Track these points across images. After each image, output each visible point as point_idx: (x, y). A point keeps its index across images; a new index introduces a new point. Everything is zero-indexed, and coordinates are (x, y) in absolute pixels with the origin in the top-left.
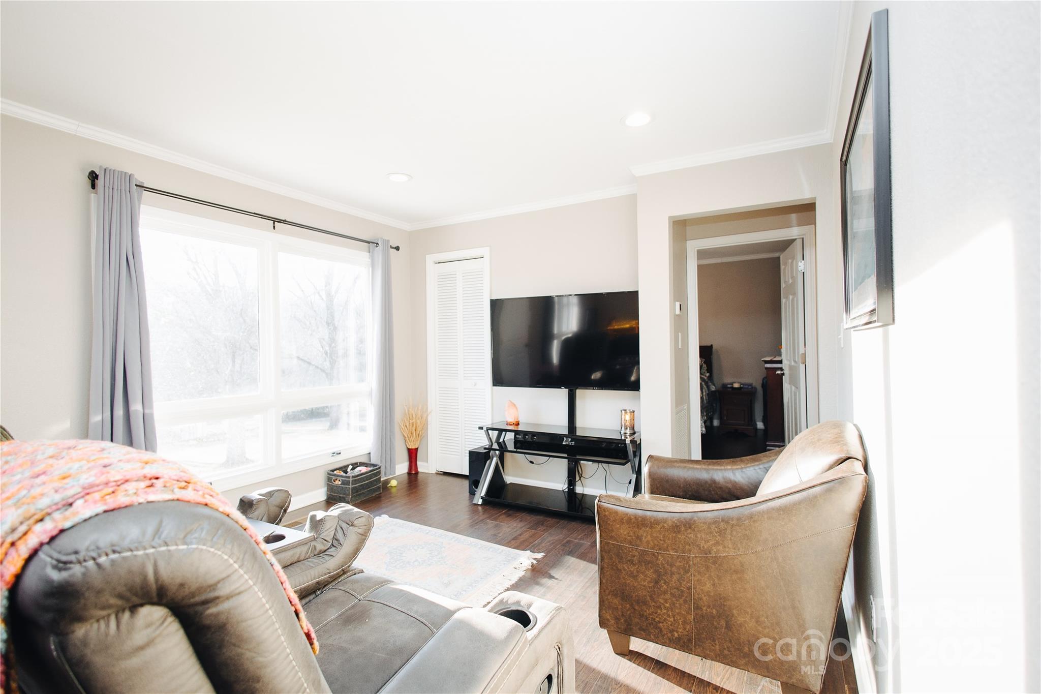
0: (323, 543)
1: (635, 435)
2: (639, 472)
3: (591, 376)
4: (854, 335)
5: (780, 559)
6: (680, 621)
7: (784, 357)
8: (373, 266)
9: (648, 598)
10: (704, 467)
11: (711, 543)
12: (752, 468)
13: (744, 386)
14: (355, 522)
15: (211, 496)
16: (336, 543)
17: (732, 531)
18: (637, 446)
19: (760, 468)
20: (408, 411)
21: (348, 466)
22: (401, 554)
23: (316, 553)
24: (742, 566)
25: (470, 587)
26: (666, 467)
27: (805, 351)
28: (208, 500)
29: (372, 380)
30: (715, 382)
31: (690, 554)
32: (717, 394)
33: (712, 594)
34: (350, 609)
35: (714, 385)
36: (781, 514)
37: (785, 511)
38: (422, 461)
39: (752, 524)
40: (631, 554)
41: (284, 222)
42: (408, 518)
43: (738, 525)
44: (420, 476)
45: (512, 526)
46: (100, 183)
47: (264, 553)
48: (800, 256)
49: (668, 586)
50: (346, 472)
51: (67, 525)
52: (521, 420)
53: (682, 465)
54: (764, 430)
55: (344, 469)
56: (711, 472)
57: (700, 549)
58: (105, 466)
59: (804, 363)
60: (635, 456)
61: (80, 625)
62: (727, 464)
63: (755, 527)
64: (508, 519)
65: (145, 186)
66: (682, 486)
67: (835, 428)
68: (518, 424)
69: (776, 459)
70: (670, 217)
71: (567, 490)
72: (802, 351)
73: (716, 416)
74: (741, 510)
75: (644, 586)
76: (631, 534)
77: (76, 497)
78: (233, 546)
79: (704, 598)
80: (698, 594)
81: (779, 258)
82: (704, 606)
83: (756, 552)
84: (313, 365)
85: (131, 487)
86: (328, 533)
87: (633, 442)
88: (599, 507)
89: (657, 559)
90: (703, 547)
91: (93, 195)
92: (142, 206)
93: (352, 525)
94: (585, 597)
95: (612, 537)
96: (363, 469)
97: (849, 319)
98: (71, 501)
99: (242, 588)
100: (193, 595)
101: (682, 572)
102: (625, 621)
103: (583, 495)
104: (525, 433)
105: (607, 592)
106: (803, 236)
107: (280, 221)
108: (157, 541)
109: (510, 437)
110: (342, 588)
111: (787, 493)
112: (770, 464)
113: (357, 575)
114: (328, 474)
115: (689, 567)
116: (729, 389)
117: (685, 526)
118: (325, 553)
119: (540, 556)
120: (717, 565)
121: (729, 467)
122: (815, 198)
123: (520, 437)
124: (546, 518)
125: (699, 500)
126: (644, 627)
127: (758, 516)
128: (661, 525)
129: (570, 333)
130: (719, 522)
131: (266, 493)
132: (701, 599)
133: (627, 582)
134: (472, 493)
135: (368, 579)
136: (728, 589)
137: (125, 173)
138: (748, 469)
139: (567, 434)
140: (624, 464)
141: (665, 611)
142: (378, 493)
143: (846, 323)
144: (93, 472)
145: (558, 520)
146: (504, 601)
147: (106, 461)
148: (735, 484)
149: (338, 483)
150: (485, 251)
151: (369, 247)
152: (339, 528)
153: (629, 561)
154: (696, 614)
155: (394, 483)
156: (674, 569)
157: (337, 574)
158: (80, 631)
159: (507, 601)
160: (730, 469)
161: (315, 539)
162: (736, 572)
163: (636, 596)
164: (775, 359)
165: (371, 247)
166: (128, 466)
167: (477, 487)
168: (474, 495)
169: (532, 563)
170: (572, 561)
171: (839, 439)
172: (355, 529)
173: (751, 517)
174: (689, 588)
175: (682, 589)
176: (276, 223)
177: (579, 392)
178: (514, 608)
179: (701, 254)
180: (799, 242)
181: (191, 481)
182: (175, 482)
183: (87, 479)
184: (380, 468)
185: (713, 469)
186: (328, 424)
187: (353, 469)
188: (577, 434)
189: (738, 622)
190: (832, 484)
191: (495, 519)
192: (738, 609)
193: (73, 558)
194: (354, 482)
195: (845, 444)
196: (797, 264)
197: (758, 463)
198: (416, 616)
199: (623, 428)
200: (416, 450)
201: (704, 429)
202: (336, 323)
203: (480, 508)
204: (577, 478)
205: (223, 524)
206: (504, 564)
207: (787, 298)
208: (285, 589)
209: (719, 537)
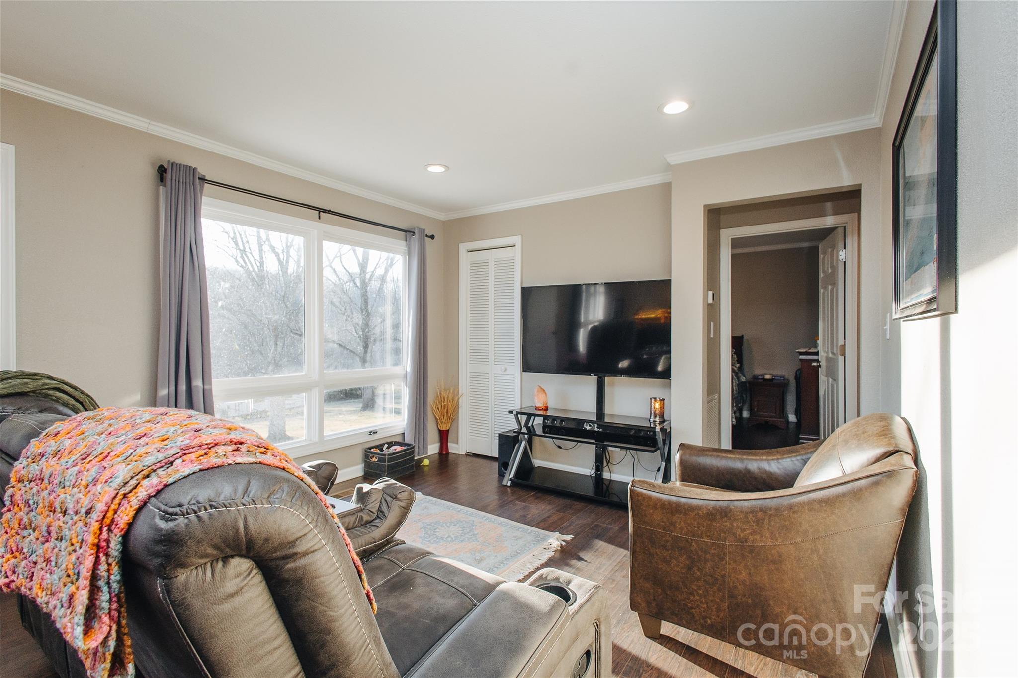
0: (369, 514)
1: (665, 424)
2: (668, 460)
3: (618, 364)
4: (904, 325)
5: (821, 551)
6: (714, 608)
7: (820, 348)
8: (409, 254)
9: (681, 583)
10: (737, 457)
11: (748, 532)
12: (789, 460)
13: (777, 378)
14: (399, 496)
15: (286, 461)
16: (381, 514)
17: (770, 521)
18: (667, 434)
19: (798, 460)
20: (441, 394)
21: (384, 444)
22: (435, 529)
23: (363, 523)
24: (780, 556)
25: (501, 565)
26: (698, 456)
27: (845, 342)
28: (285, 464)
29: (407, 364)
30: (746, 374)
31: (725, 542)
32: (748, 385)
33: (748, 583)
34: (394, 576)
35: (745, 376)
36: (822, 506)
37: (828, 503)
38: (453, 442)
39: (791, 514)
40: (664, 539)
41: (329, 212)
42: (440, 496)
43: (776, 515)
44: (450, 457)
45: (540, 508)
46: (168, 176)
47: (332, 516)
48: (841, 245)
49: (701, 573)
50: (382, 451)
51: (171, 480)
52: (550, 405)
53: (715, 454)
54: (796, 423)
55: (380, 447)
56: (745, 462)
57: (736, 537)
58: (197, 431)
59: (843, 354)
60: (664, 444)
61: (182, 570)
62: (762, 454)
63: (795, 518)
64: (536, 501)
65: (206, 178)
66: (715, 474)
67: (881, 421)
68: (546, 409)
69: (815, 451)
70: (705, 206)
71: (594, 475)
72: (841, 342)
73: (746, 407)
74: (780, 500)
75: (677, 572)
76: (665, 519)
77: (175, 457)
78: (308, 508)
79: (739, 587)
80: (733, 582)
81: (817, 248)
82: (739, 595)
83: (795, 543)
84: (348, 349)
85: (221, 449)
86: (374, 505)
87: (662, 429)
88: (632, 491)
89: (691, 545)
90: (740, 536)
91: (161, 187)
92: (203, 197)
93: (395, 498)
94: (614, 580)
95: (645, 522)
96: (398, 448)
97: (899, 309)
98: (171, 459)
99: (316, 547)
100: (275, 550)
101: (717, 559)
102: (657, 605)
103: (610, 481)
104: (554, 418)
105: (639, 575)
106: (844, 225)
107: (325, 211)
108: (246, 499)
109: (539, 421)
110: (387, 557)
111: (830, 485)
112: (809, 456)
113: (400, 546)
114: (366, 451)
115: (724, 554)
116: (760, 381)
117: (721, 513)
118: (372, 524)
119: (569, 538)
120: (753, 554)
121: (764, 458)
122: (861, 185)
123: (549, 422)
124: (574, 502)
125: (732, 490)
126: (676, 612)
127: (799, 507)
128: (696, 512)
129: (598, 321)
130: (756, 511)
131: (316, 466)
132: (736, 587)
133: (660, 566)
134: (501, 475)
135: (410, 550)
136: (765, 579)
137: (190, 167)
138: (784, 460)
139: (595, 420)
140: (653, 452)
141: (698, 598)
142: (411, 471)
143: (896, 313)
144: (187, 436)
145: (585, 504)
146: (544, 576)
147: (196, 426)
148: (770, 474)
149: (375, 460)
150: (517, 240)
151: (406, 236)
152: (383, 500)
153: (662, 546)
154: (730, 602)
155: (426, 462)
156: (708, 556)
157: (382, 543)
158: (182, 577)
159: (546, 577)
160: (765, 460)
161: (361, 510)
162: (774, 562)
163: (668, 581)
164: (810, 351)
165: (408, 236)
166: (216, 431)
167: (506, 469)
168: (504, 476)
169: (561, 544)
170: (600, 544)
171: (886, 432)
172: (398, 502)
173: (791, 507)
174: (724, 576)
175: (716, 576)
176: (321, 213)
177: (608, 379)
178: (553, 584)
179: (736, 243)
180: (840, 231)
181: (269, 448)
182: (256, 447)
183: (182, 441)
184: (413, 447)
185: (748, 459)
186: (361, 405)
187: (388, 448)
188: (605, 421)
189: (775, 613)
190: (879, 477)
191: (524, 501)
192: (775, 599)
193: (177, 509)
194: (390, 460)
195: (893, 437)
196: (838, 253)
197: (795, 455)
198: (457, 587)
199: (652, 416)
200: (448, 431)
201: (734, 420)
202: (370, 310)
203: (509, 489)
204: (605, 464)
205: (299, 487)
206: (534, 544)
207: (825, 288)
208: (350, 551)
209: (756, 527)
